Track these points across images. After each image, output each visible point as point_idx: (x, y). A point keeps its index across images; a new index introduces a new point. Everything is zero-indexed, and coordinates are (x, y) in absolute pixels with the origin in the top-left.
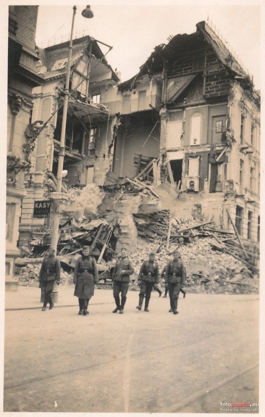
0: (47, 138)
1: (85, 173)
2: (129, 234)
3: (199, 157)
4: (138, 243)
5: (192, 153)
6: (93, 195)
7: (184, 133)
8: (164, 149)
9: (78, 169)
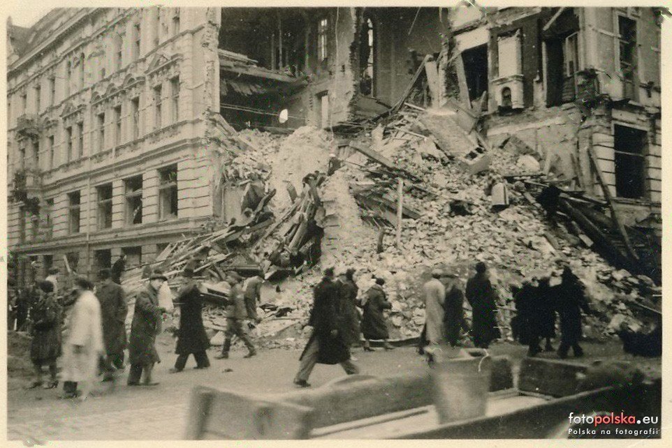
0: (205, 50)
1: (315, 107)
2: (340, 218)
3: (518, 31)
5: (504, 26)
6: (306, 147)
9: (304, 103)
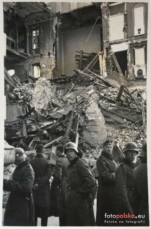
1: (31, 70)
2: (97, 122)
3: (144, 46)
4: (107, 130)
5: (137, 43)
7: (127, 25)
8: (108, 42)
9: (25, 68)
